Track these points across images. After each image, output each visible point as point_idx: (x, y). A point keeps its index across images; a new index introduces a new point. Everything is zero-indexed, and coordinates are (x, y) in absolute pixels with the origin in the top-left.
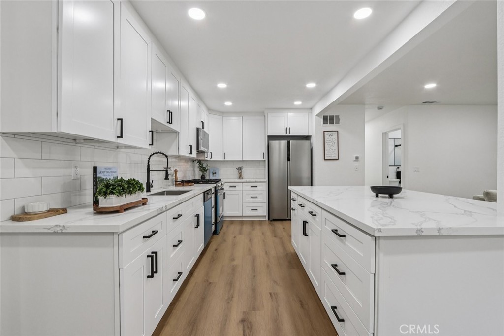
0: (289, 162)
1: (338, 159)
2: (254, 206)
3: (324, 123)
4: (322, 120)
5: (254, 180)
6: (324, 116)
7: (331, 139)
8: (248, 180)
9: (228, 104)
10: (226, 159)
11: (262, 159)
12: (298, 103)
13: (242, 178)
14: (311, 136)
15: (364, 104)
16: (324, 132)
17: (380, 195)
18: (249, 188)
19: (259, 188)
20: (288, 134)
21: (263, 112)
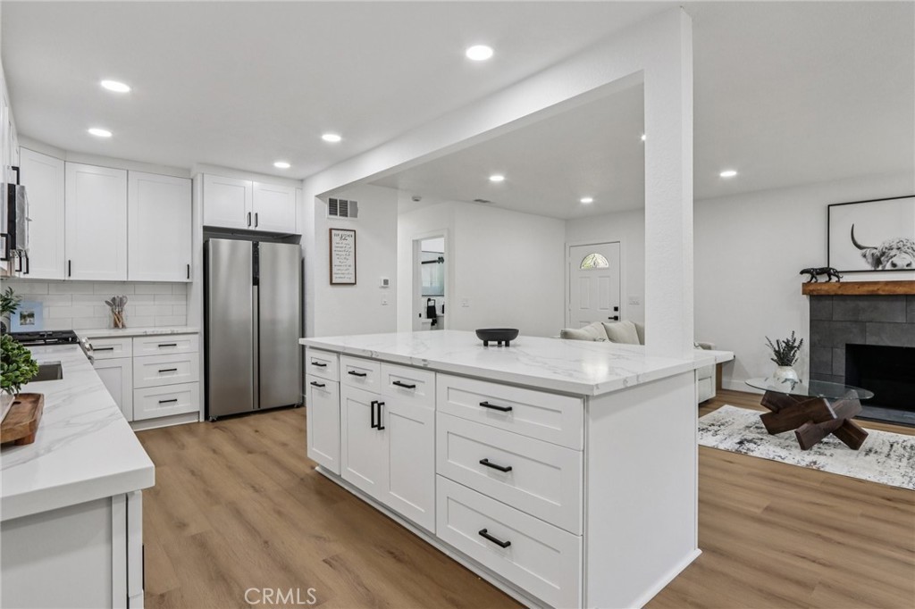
0: (256, 287)
1: (355, 283)
2: (167, 392)
3: (330, 214)
4: (326, 207)
5: (168, 330)
6: (330, 200)
7: (343, 245)
8: (149, 331)
9: (100, 133)
10: (72, 278)
11: (186, 280)
12: (282, 165)
13: (123, 326)
14: (300, 236)
15: (397, 188)
16: (331, 230)
17: (490, 343)
18: (154, 349)
19: (181, 347)
20: (252, 228)
21: (189, 170)
